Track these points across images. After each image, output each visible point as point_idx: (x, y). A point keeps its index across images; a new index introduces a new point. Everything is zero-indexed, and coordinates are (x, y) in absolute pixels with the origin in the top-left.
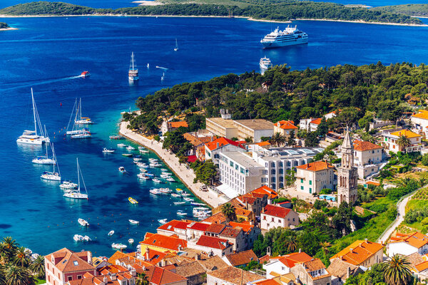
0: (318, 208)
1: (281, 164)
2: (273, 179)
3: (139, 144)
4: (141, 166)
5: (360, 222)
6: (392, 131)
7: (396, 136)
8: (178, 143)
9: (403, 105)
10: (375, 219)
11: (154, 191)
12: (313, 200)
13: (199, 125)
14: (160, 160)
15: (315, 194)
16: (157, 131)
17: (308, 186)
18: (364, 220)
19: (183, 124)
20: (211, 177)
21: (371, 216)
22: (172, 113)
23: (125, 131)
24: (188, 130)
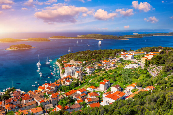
1: (74, 71)
3: (57, 65)
4: (55, 70)
6: (97, 64)
7: (97, 65)
8: (63, 65)
9: (101, 59)
11: (54, 75)
12: (77, 78)
13: (69, 62)
14: (59, 69)
16: (62, 62)
17: (77, 76)
18: (82, 83)
19: (66, 61)
20: (64, 73)
21: (84, 83)
22: (66, 59)
23: (56, 63)
24: (66, 63)
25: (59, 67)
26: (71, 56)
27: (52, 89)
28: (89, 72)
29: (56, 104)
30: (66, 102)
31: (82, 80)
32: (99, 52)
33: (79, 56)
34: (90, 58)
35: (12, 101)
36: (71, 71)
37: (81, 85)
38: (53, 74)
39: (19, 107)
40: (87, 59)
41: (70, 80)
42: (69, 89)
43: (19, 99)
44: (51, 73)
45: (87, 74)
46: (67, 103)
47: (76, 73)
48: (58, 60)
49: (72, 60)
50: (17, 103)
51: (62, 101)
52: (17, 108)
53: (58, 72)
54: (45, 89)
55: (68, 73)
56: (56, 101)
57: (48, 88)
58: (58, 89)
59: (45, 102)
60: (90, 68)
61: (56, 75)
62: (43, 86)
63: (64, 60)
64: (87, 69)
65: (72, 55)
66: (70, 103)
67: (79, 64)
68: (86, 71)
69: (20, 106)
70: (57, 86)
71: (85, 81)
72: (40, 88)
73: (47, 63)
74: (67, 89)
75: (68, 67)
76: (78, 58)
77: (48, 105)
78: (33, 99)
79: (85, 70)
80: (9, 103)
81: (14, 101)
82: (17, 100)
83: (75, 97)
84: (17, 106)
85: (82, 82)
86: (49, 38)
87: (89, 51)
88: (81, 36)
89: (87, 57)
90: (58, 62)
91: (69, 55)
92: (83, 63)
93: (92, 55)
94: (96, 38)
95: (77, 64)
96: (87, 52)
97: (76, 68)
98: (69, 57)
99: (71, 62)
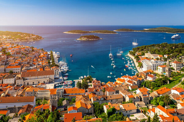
0: (162, 76)
2: (154, 68)
3: (130, 58)
4: (129, 62)
5: (170, 81)
8: (138, 58)
10: (175, 81)
11: (129, 68)
13: (143, 54)
14: (133, 62)
15: (162, 73)
16: (135, 55)
17: (160, 71)
18: (172, 81)
19: (140, 54)
20: (141, 66)
22: (139, 51)
23: (129, 55)
24: (141, 55)
25: (132, 60)
26: (145, 48)
27: (135, 83)
28: (177, 68)
29: (149, 103)
31: (171, 77)
32: (181, 45)
33: (156, 49)
34: (172, 51)
35: (95, 91)
36: (151, 64)
38: (128, 66)
40: (168, 52)
41: (152, 75)
42: (155, 86)
43: (102, 89)
44: (126, 65)
45: (174, 70)
47: (159, 67)
48: (130, 52)
49: (148, 53)
50: (99, 93)
52: (102, 99)
53: (133, 65)
54: (126, 82)
55: (148, 66)
56: (148, 99)
57: (129, 81)
59: (135, 98)
60: (176, 63)
61: (131, 68)
62: (122, 78)
63: (137, 53)
64: (173, 64)
65: (147, 47)
67: (159, 57)
68: (171, 67)
69: (106, 98)
70: (139, 80)
71: (174, 78)
72: (119, 80)
73: (118, 54)
74: (153, 85)
75: (146, 60)
76: (155, 51)
77: (138, 103)
78: (117, 92)
79: (170, 65)
80: (92, 92)
85: (171, 79)
87: (166, 44)
88: (148, 29)
89: (167, 50)
90: (130, 54)
91: (143, 47)
92: (164, 56)
93: (172, 48)
94: (167, 32)
95: (157, 57)
96: (165, 45)
97: (157, 62)
98: (142, 50)
99: (147, 55)
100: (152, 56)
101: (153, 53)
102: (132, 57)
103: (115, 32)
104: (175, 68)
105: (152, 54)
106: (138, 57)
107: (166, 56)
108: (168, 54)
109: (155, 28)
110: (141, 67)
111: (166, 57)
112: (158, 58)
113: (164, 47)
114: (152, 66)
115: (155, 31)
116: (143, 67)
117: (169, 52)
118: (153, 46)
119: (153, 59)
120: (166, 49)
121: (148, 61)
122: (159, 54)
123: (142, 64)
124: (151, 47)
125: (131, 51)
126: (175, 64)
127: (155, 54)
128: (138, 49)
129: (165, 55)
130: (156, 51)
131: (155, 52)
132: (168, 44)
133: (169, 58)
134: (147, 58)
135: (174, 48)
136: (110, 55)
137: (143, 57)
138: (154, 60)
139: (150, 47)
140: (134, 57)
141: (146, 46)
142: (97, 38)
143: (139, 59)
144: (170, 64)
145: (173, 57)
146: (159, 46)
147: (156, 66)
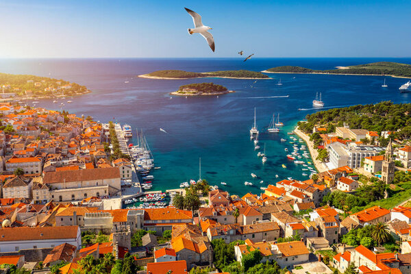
0: (372, 181)
1: (359, 155)
2: (354, 163)
3: (300, 138)
4: (296, 148)
5: (391, 193)
8: (317, 139)
10: (402, 193)
11: (297, 162)
12: (371, 176)
13: (332, 130)
14: (307, 147)
15: (372, 174)
16: (311, 131)
17: (370, 169)
18: (395, 192)
19: (325, 129)
20: (325, 158)
21: (400, 191)
22: (322, 123)
23: (297, 131)
24: (326, 133)
25: (305, 143)
26: (337, 115)
27: (307, 197)
28: (408, 163)
29: (337, 241)
30: (369, 240)
31: (393, 183)
33: (363, 117)
34: (401, 123)
35: (215, 214)
36: (349, 154)
37: (390, 196)
38: (293, 158)
39: (237, 233)
40: (391, 125)
41: (350, 178)
42: (356, 202)
43: (231, 210)
44: (289, 156)
45: (402, 166)
46: (372, 242)
47: (367, 161)
48: (299, 124)
49: (343, 126)
50: (225, 219)
51: (353, 233)
52: (232, 232)
53: (305, 155)
54: (288, 194)
55: (342, 158)
56: (336, 233)
57: (294, 193)
58: (320, 200)
59: (306, 230)
60: (409, 150)
61: (302, 162)
62: (278, 186)
63: (318, 126)
64: (401, 152)
65: (341, 112)
66: (382, 244)
67: (369, 137)
68: (397, 159)
69: (240, 231)
70: (319, 190)
71: (400, 186)
72: (271, 190)
73: (271, 130)
74: (351, 201)
75: (337, 143)
76: (361, 121)
77: (313, 240)
78: (267, 217)
79: (395, 156)
80: (209, 217)
81: (218, 214)
82: (228, 213)
83: (394, 231)
84: (233, 228)
85: (393, 187)
86: (264, 71)
87: (390, 104)
88: (348, 68)
89: (390, 120)
90: (301, 129)
91: (331, 113)
92: (380, 135)
93: (402, 115)
94: (394, 74)
95: (363, 137)
96: (385, 108)
97: (363, 149)
98: (330, 119)
99: (339, 132)
100: (352, 134)
101: (356, 126)
102: (306, 137)
103: (267, 76)
104: (405, 164)
105: (352, 128)
106: (319, 137)
107: (386, 135)
108: (392, 129)
109: (364, 66)
110: (324, 161)
111: (386, 137)
112: (366, 138)
113: (382, 112)
114: (350, 158)
115: (364, 71)
116: (328, 160)
117: (394, 124)
118: (357, 109)
119: (353, 140)
120: (389, 118)
121: (341, 146)
122: (369, 129)
123: (326, 154)
124: (352, 112)
125: (301, 121)
126: (406, 153)
127: (360, 128)
128: (321, 116)
129: (383, 132)
130: (363, 122)
131: (359, 125)
132: (394, 106)
133: (392, 138)
134: (339, 138)
135: (406, 114)
136: (253, 130)
137: (330, 135)
138: (357, 143)
139: (349, 111)
140: (310, 136)
141: (339, 111)
142: (222, 89)
143: (321, 141)
144: (395, 154)
145: (402, 137)
146: (371, 110)
147: (359, 159)
